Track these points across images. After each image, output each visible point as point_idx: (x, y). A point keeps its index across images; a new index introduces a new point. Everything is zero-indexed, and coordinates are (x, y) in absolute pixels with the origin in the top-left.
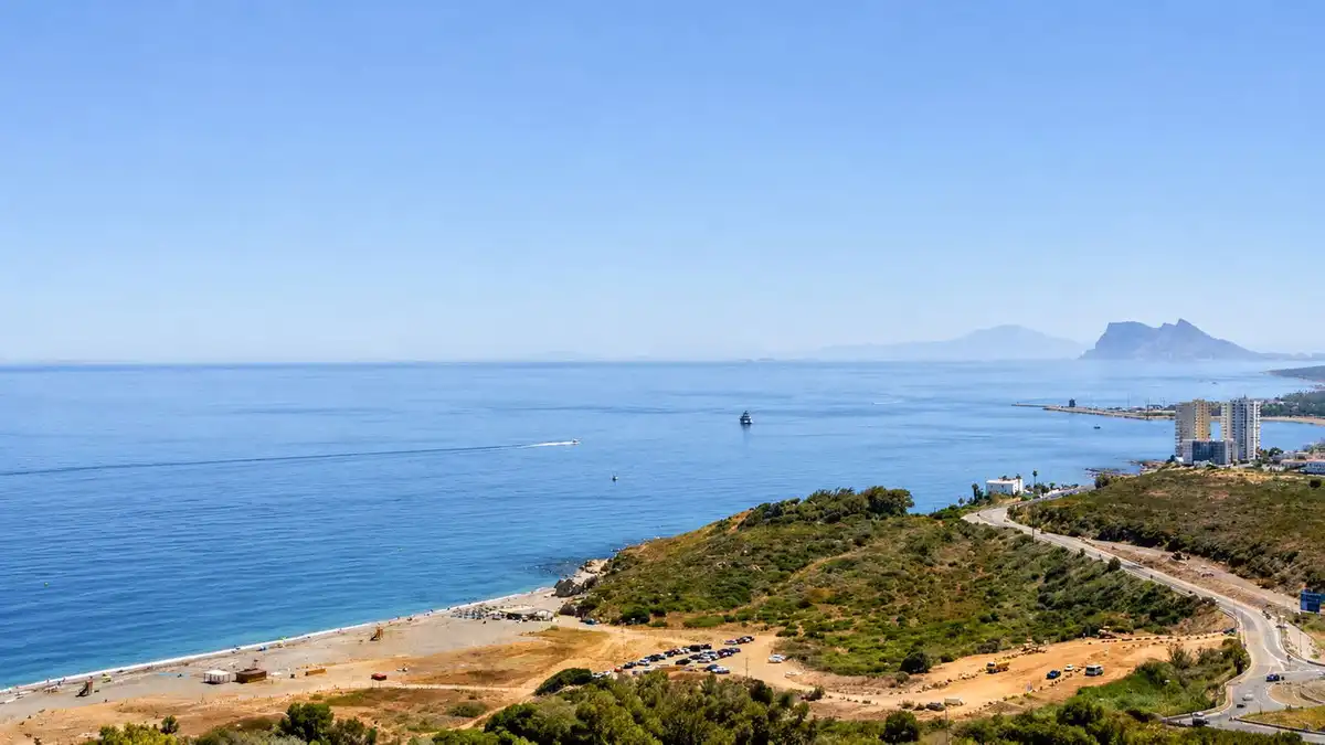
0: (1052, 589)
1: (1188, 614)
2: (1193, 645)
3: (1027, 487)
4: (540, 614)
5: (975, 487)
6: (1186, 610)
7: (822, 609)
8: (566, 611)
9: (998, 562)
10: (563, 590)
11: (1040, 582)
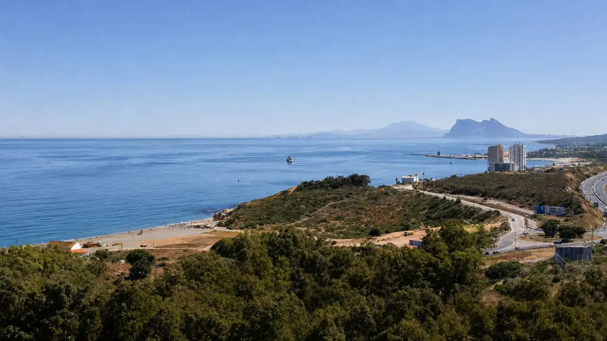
0: (432, 213)
1: (488, 217)
2: (488, 227)
3: (421, 180)
4: (209, 225)
5: (397, 179)
6: (487, 217)
7: (332, 222)
8: (219, 225)
9: (409, 204)
10: (216, 218)
11: (426, 211)
